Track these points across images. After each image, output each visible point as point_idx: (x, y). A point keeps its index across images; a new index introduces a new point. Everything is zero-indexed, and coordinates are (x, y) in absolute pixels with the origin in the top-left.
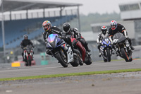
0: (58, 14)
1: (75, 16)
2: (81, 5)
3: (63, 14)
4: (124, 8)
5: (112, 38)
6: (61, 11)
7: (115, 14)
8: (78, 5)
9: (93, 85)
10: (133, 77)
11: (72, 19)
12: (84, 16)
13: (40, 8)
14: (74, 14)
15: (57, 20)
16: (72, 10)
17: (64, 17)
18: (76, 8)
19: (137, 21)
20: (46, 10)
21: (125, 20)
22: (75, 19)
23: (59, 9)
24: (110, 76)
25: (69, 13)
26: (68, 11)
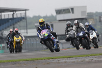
0: (11, 17)
1: (23, 18)
2: (28, 10)
3: (15, 16)
4: (59, 12)
6: (13, 15)
7: (52, 16)
8: (26, 10)
10: (65, 62)
11: (21, 20)
12: (30, 18)
14: (22, 16)
15: (10, 21)
16: (21, 14)
20: (3, 14)
21: (60, 21)
22: (23, 20)
23: (12, 13)
24: (49, 61)
25: (19, 16)
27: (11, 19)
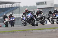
0: (11, 6)
1: (18, 7)
3: (13, 6)
4: (38, 4)
5: (37, 16)
6: (12, 5)
7: (34, 6)
8: (19, 3)
9: (25, 35)
10: (42, 32)
11: (16, 8)
12: (22, 7)
13: (4, 4)
14: (17, 6)
15: (10, 9)
16: (16, 5)
17: (13, 7)
18: (18, 4)
19: (43, 9)
20: (6, 5)
22: (18, 8)
23: (11, 4)
24: (32, 31)
25: (15, 6)
26: (15, 5)
27: (11, 8)
